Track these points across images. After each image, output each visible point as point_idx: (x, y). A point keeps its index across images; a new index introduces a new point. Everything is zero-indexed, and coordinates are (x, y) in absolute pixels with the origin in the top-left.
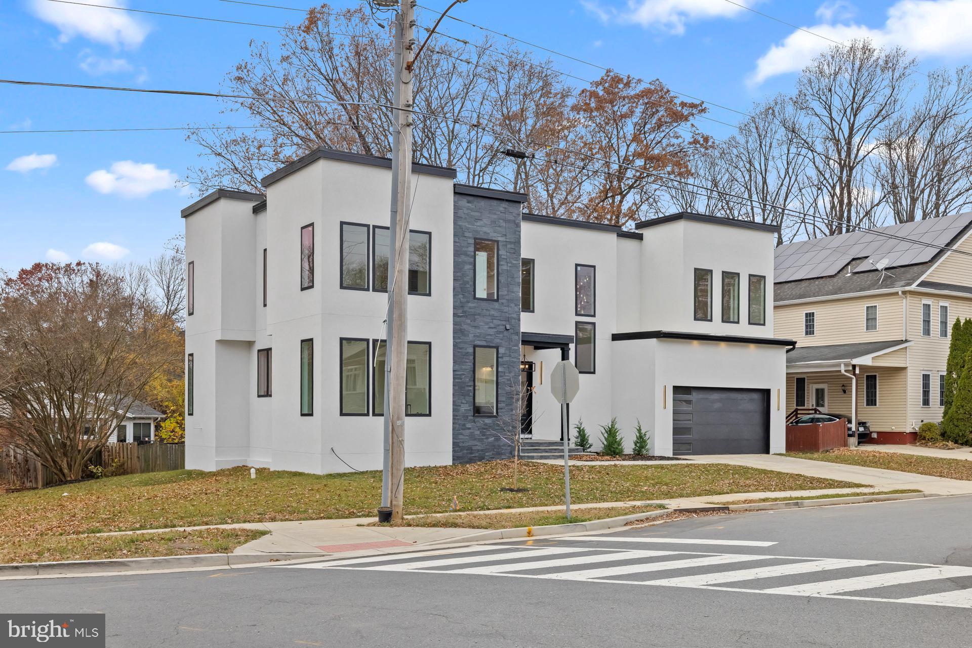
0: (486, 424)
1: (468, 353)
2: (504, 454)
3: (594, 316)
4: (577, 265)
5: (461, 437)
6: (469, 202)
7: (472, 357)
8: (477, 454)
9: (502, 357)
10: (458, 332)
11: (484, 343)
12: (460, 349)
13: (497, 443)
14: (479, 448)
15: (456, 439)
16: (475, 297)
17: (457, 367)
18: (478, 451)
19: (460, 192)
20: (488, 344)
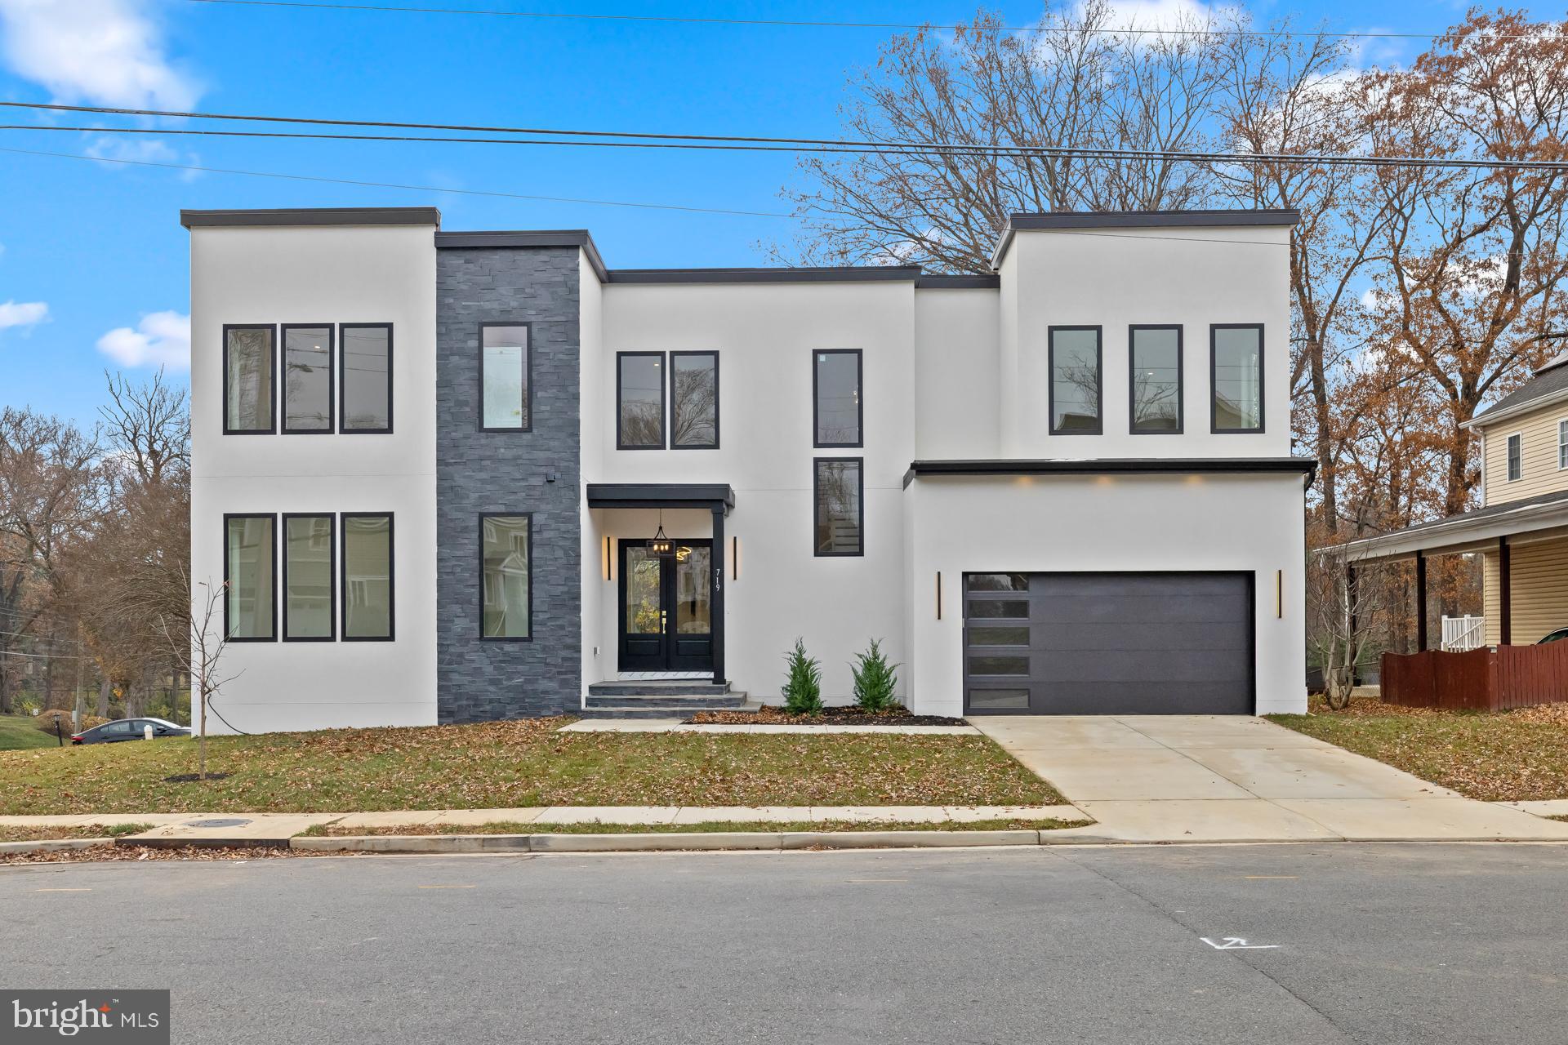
0: (506, 654)
1: (467, 527)
2: (547, 707)
3: (860, 444)
4: (816, 353)
5: (455, 676)
6: (467, 262)
7: (475, 535)
8: (488, 708)
9: (539, 532)
10: (446, 490)
11: (502, 509)
12: (451, 520)
13: (529, 687)
14: (492, 696)
15: (445, 680)
16: (481, 428)
17: (446, 552)
18: (491, 701)
19: (446, 245)
20: (510, 510)
